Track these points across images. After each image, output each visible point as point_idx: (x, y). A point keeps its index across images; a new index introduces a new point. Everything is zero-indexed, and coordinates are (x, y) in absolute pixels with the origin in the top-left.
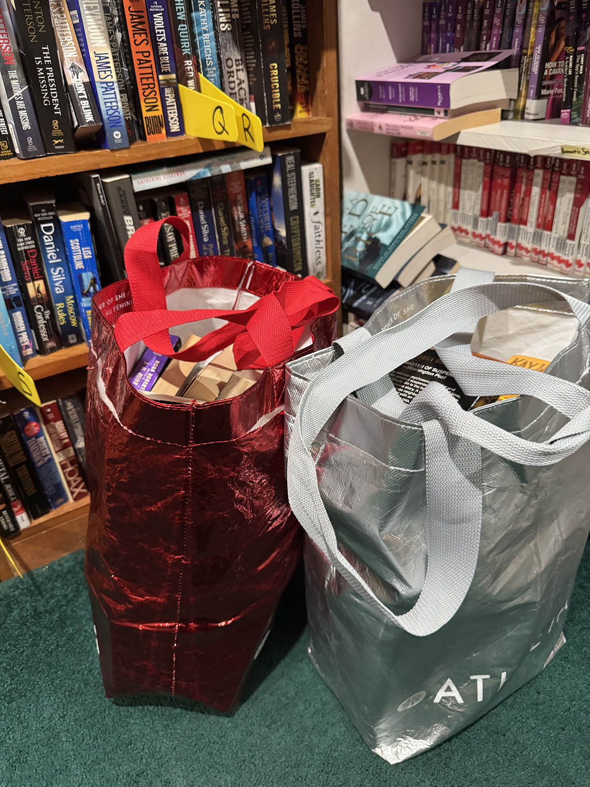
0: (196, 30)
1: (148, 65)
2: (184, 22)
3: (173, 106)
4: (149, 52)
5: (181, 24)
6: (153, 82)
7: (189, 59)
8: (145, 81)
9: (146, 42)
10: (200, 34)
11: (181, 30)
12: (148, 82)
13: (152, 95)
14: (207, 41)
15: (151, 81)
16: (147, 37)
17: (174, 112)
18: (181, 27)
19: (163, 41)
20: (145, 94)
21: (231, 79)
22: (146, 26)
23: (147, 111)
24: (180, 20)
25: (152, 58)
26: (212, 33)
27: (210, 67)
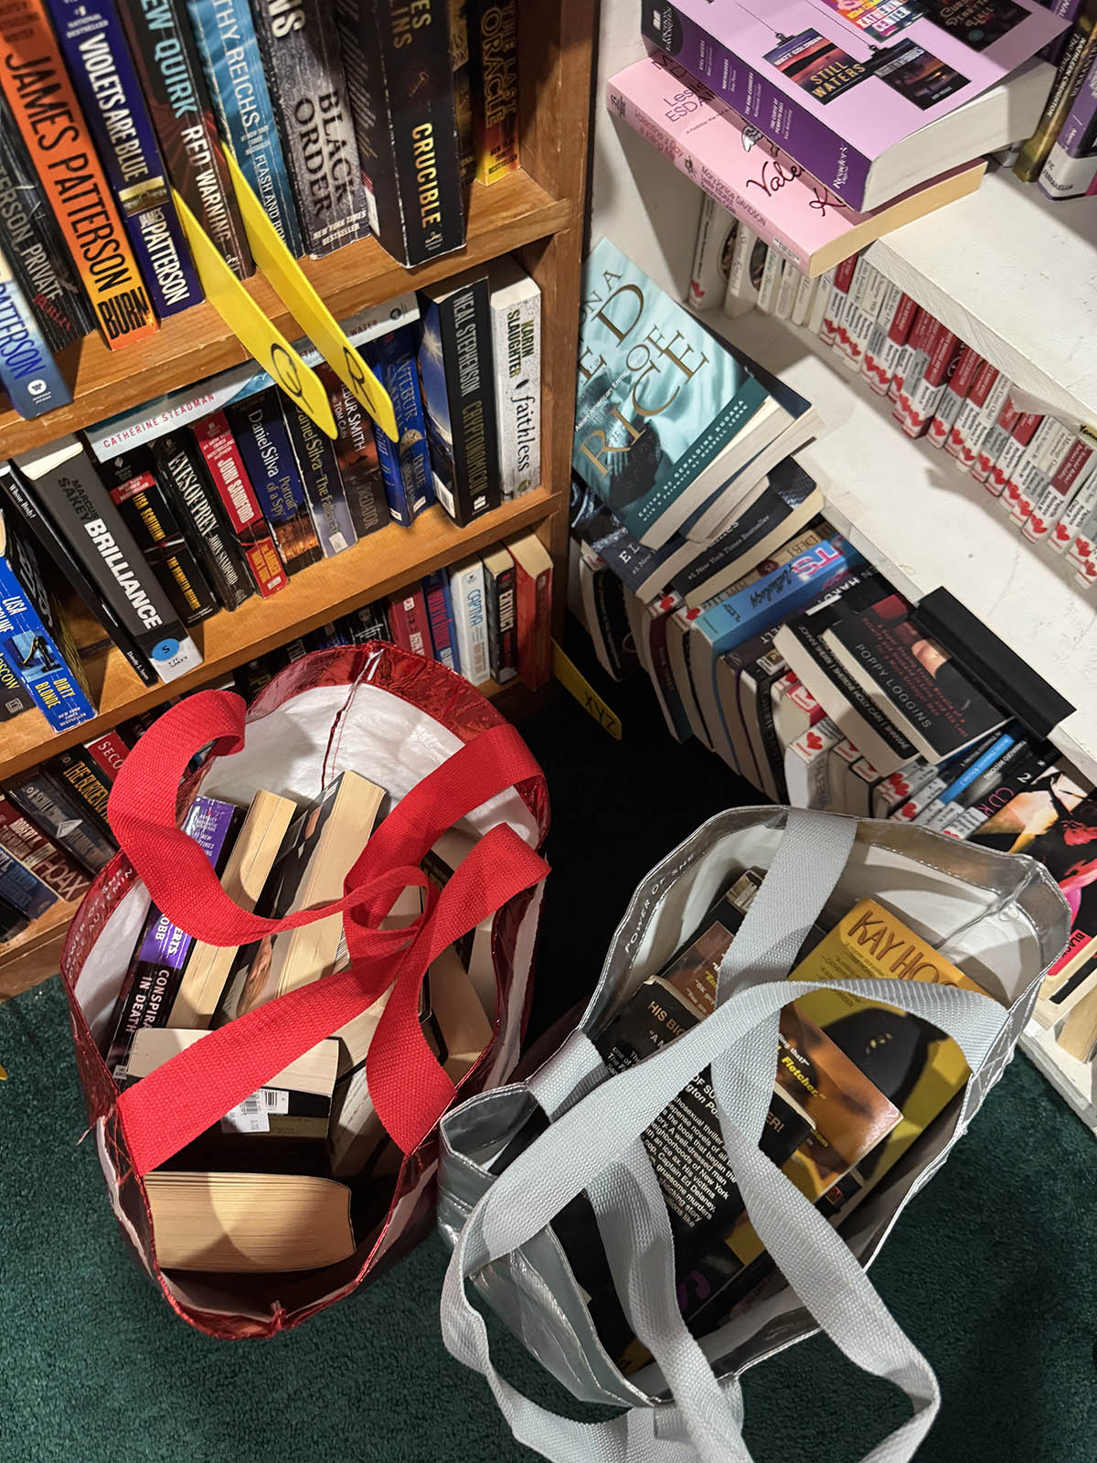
0: (207, 49)
1: (88, 186)
2: (168, 33)
3: (167, 247)
4: (83, 156)
5: (161, 40)
6: (105, 223)
7: (194, 125)
8: (83, 227)
9: (71, 134)
10: (219, 55)
11: (164, 55)
12: (93, 226)
13: (109, 251)
14: (238, 66)
15: (100, 221)
16: (71, 119)
17: (171, 261)
18: (163, 49)
19: (117, 106)
20: (90, 255)
21: (312, 148)
22: (67, 94)
23: (101, 289)
24: (158, 31)
25: (94, 167)
26: (253, 41)
27: (251, 129)
